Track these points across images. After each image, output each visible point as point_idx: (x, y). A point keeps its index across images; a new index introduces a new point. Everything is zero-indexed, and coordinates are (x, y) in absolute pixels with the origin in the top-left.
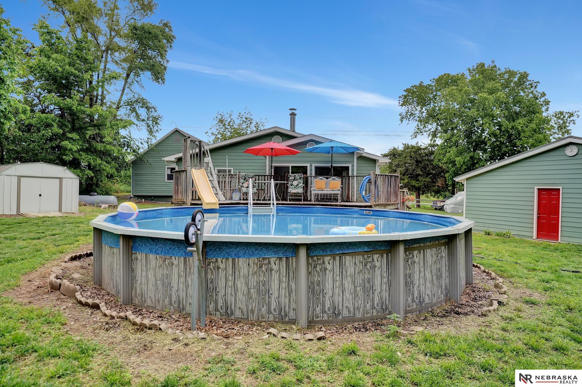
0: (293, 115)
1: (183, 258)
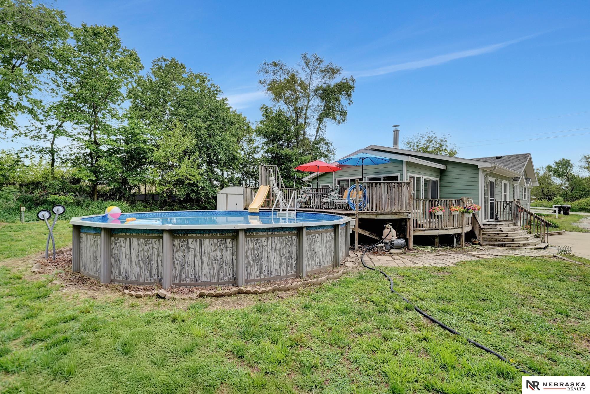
0: (396, 131)
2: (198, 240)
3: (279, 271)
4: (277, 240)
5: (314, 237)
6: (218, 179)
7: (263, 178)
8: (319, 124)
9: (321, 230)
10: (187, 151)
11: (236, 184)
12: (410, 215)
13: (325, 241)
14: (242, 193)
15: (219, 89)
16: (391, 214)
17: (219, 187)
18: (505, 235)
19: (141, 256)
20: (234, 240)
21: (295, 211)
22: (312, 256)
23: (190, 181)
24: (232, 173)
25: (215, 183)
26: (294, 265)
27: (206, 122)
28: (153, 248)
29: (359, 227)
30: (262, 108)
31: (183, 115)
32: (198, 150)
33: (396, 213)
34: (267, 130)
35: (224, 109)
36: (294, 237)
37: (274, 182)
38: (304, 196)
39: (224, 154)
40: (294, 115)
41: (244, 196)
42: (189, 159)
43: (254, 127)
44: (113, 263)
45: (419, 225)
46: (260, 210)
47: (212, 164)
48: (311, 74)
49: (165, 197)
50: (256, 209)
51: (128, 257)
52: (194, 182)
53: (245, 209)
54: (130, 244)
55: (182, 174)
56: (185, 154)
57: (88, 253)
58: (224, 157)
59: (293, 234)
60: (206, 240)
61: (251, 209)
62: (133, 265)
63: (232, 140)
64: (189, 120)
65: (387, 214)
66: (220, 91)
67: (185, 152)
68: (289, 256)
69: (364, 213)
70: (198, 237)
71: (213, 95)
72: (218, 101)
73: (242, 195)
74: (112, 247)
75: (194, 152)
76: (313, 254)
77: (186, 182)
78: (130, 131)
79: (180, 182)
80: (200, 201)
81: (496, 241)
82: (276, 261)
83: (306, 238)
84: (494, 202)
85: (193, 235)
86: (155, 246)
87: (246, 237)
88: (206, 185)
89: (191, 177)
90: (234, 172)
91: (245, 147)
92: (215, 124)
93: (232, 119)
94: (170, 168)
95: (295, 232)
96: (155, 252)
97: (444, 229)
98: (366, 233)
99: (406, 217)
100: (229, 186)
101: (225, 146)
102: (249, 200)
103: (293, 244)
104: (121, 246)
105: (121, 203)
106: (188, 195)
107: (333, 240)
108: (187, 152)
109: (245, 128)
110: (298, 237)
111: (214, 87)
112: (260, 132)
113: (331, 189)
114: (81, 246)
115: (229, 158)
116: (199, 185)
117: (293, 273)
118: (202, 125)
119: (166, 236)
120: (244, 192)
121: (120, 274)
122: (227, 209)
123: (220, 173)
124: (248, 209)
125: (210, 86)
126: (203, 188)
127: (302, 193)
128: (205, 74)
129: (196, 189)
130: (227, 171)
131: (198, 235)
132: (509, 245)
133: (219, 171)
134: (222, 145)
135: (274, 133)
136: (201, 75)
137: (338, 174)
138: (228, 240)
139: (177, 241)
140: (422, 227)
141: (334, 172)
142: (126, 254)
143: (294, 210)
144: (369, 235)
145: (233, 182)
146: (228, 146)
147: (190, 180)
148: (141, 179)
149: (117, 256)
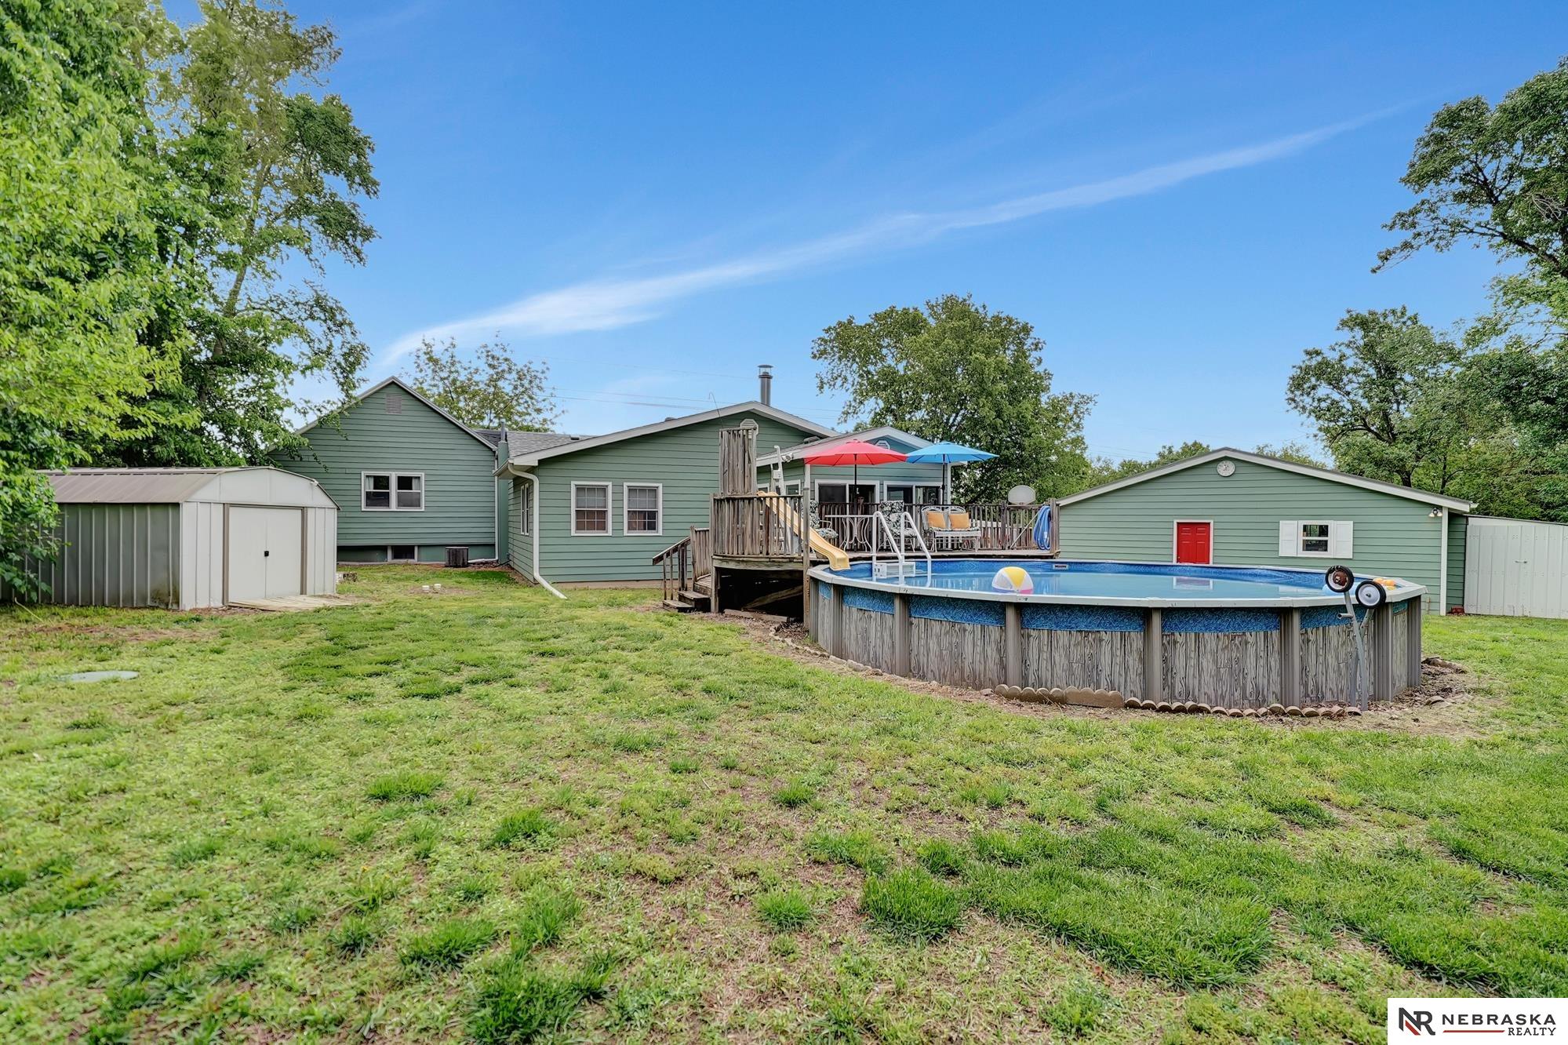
0: (766, 377)
1: (1262, 633)
50: (844, 560)
61: (838, 561)
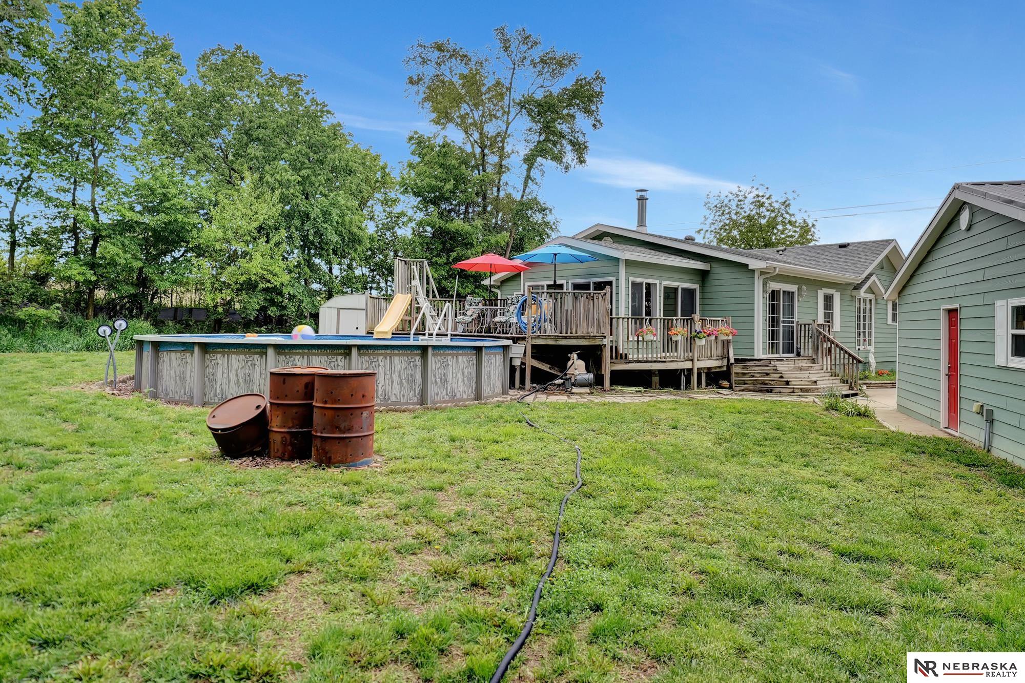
2: (306, 357)
3: (398, 396)
4: (396, 360)
5: (445, 360)
6: (320, 279)
7: (401, 281)
8: (529, 170)
9: (455, 352)
10: (263, 226)
11: (357, 290)
12: (605, 340)
13: (462, 366)
14: (364, 307)
15: (325, 109)
16: (576, 338)
17: (322, 294)
18: (779, 375)
19: (241, 374)
20: (345, 358)
21: (449, 335)
22: (441, 382)
23: (268, 285)
24: (350, 267)
25: (315, 286)
26: (417, 391)
27: (300, 170)
28: (255, 365)
29: (532, 357)
30: (411, 138)
31: (256, 158)
32: (284, 224)
33: (583, 337)
34: (419, 184)
35: (336, 146)
36: (417, 358)
37: (419, 289)
38: (469, 313)
39: (334, 232)
40: (478, 150)
41: (367, 312)
42: (267, 242)
43: (396, 175)
44: (207, 383)
45: (621, 354)
46: (393, 334)
47: (309, 249)
48: (514, 69)
49: (219, 314)
50: (386, 333)
51: (225, 375)
52: (275, 286)
53: (368, 333)
54: (228, 361)
55: (254, 272)
56: (259, 232)
57: (173, 374)
58: (335, 239)
59: (417, 355)
60: (314, 357)
61: (378, 332)
62: (232, 384)
63: (349, 204)
64: (267, 168)
65: (570, 338)
66: (328, 112)
67: (260, 229)
68: (411, 380)
69: (538, 337)
70: (306, 354)
71: (313, 119)
72: (323, 131)
73: (364, 312)
74: (206, 365)
75: (277, 229)
76: (444, 381)
77: (261, 286)
78: (160, 191)
79: (250, 286)
80: (286, 321)
81: (761, 384)
82: (395, 384)
83: (433, 361)
84: (795, 325)
85: (300, 351)
86: (257, 363)
87: (360, 355)
88: (297, 290)
89: (270, 277)
90: (354, 265)
91: (376, 213)
92: (317, 175)
93: (350, 163)
94: (233, 257)
95: (419, 352)
96: (257, 369)
97: (660, 362)
98: (545, 367)
99: (600, 343)
100: (343, 293)
101: (336, 218)
102: (376, 317)
103: (416, 365)
104: (218, 364)
105: (140, 324)
106: (263, 309)
107: (475, 366)
108: (264, 229)
109: (379, 175)
110: (422, 358)
111: (317, 104)
112: (405, 187)
113: (509, 302)
114: (160, 367)
115: (343, 240)
116: (284, 291)
117: (416, 400)
118: (293, 178)
119: (270, 352)
120: (367, 304)
121: (216, 396)
122: (338, 331)
123: (325, 267)
124: (372, 333)
125: (308, 103)
126: (292, 297)
127: (467, 307)
128: (298, 75)
129: (278, 299)
130: (340, 264)
131: (306, 351)
132: (777, 390)
133: (323, 264)
134: (330, 214)
135: (433, 189)
136: (290, 77)
137: (531, 276)
138: (339, 358)
139: (282, 358)
140: (626, 358)
141: (522, 273)
142: (223, 373)
143: (447, 335)
144: (549, 370)
145: (349, 283)
146: (342, 216)
147: (269, 281)
148: (176, 280)
149: (213, 375)
